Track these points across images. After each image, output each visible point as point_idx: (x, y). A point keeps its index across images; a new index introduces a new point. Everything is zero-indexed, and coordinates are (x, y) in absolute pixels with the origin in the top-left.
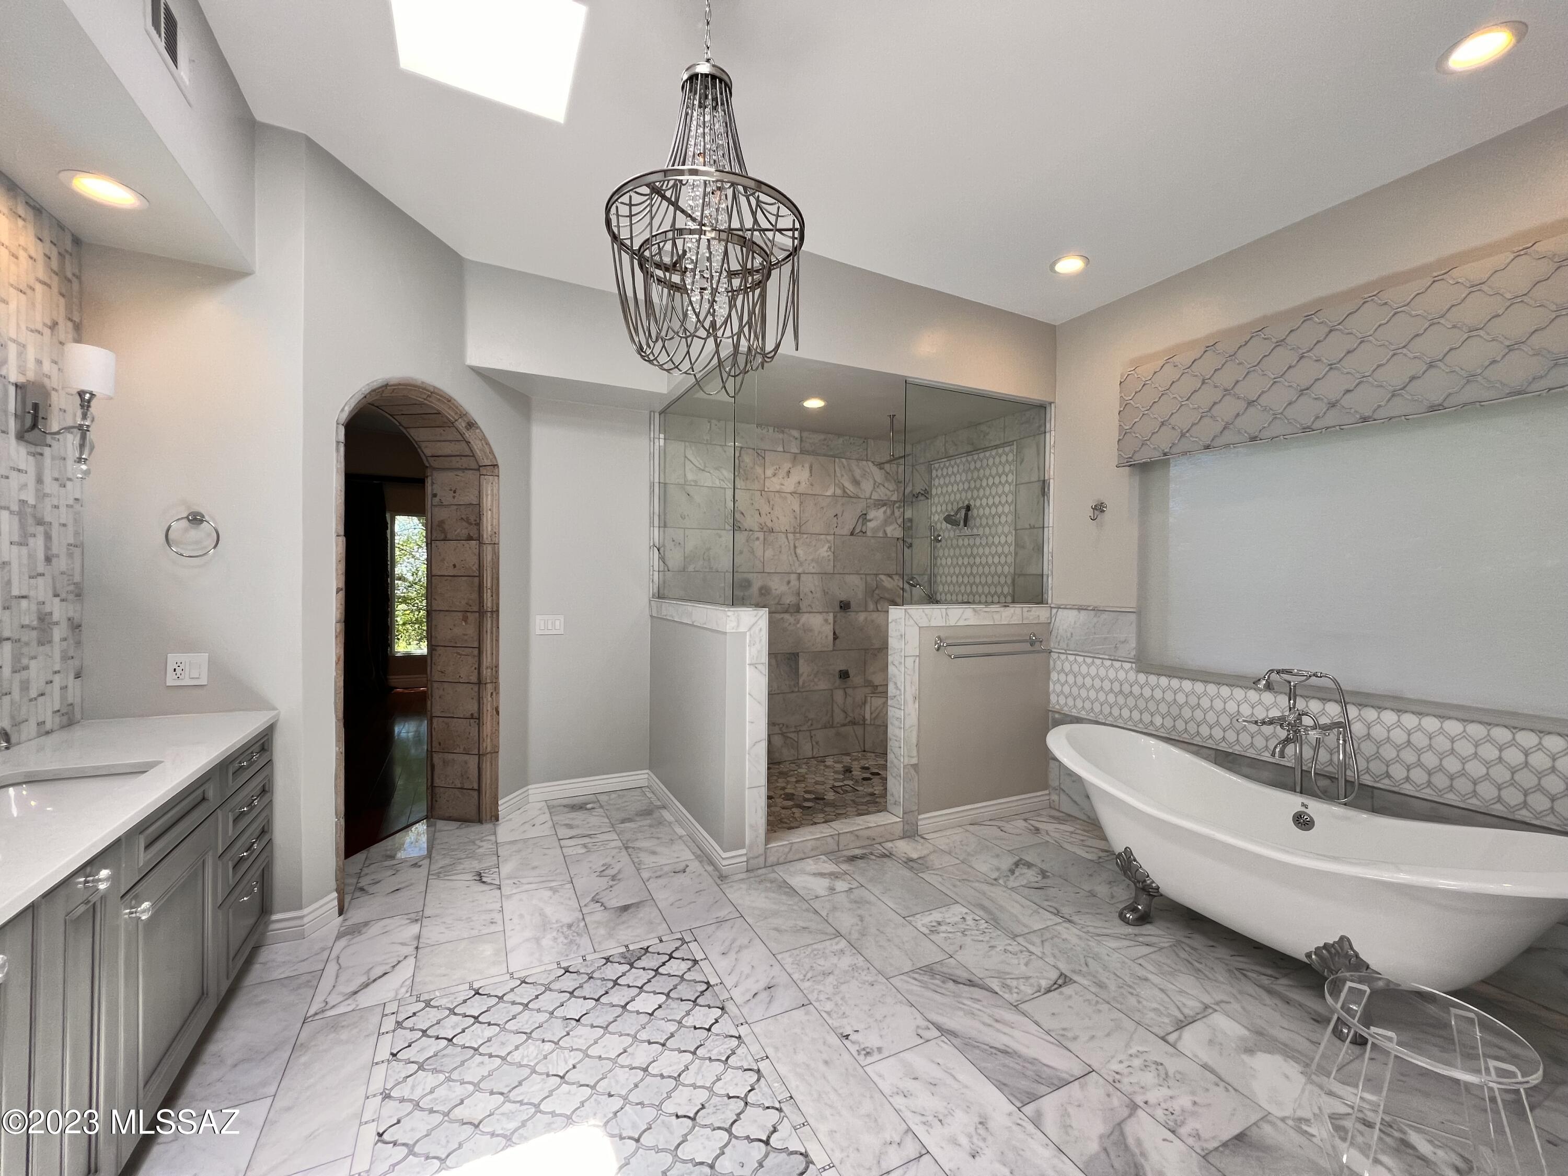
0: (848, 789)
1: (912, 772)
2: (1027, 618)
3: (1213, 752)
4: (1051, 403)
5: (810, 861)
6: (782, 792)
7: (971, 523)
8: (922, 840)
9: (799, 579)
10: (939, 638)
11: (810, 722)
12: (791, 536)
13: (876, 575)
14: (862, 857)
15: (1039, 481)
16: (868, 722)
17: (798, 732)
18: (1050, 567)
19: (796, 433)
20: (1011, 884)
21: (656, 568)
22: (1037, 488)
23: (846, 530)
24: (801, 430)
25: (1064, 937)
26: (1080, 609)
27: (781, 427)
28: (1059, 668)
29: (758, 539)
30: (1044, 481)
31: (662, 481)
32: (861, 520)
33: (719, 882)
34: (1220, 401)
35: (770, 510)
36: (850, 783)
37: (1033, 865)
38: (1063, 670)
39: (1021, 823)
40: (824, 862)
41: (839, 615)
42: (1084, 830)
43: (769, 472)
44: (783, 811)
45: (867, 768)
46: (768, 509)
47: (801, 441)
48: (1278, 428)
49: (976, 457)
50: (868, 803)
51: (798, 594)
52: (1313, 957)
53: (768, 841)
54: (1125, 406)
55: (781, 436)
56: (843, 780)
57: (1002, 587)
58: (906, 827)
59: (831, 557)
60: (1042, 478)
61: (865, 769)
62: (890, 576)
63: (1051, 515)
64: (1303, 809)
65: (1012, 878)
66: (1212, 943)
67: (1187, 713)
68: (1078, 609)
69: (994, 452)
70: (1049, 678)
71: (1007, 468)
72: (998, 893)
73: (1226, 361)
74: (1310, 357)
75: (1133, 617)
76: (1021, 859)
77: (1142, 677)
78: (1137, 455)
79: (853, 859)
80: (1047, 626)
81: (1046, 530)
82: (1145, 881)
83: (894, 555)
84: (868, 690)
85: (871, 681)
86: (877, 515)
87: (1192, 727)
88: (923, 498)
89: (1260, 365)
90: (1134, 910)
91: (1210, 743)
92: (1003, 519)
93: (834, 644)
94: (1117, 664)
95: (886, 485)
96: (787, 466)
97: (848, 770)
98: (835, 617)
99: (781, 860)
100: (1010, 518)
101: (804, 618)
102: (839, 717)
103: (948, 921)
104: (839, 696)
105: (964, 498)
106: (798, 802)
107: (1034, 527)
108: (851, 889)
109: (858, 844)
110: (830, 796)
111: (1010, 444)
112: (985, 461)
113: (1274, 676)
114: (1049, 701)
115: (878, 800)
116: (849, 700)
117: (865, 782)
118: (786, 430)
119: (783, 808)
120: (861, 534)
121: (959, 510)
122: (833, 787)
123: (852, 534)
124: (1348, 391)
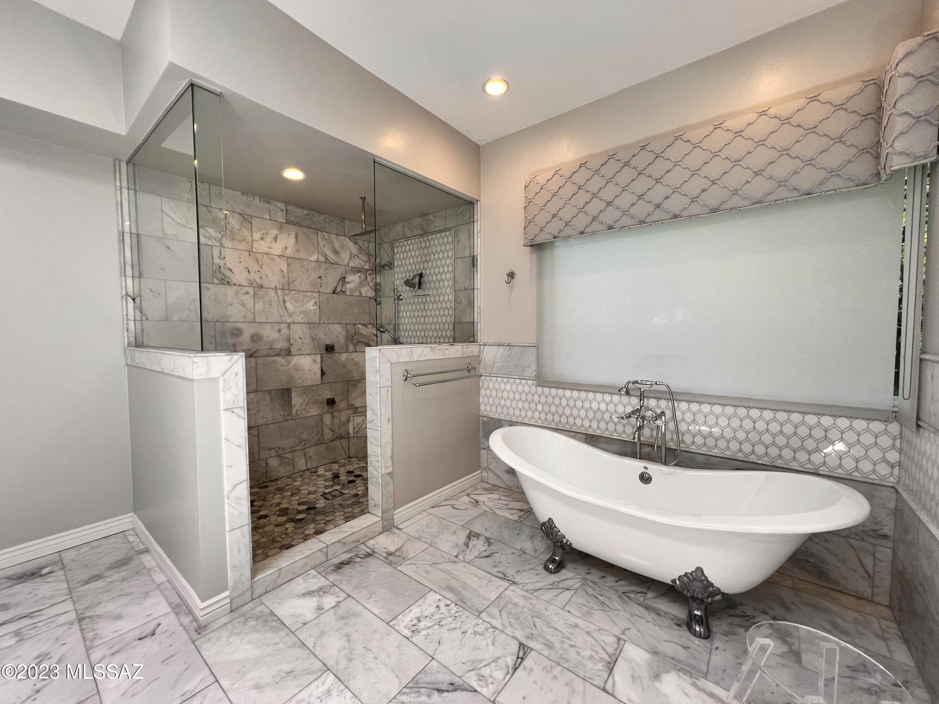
0: (337, 493)
1: (388, 478)
2: (466, 353)
3: (584, 436)
4: (477, 201)
5: (299, 580)
6: (278, 508)
7: (423, 286)
8: (397, 531)
9: (289, 327)
10: (406, 371)
11: (304, 442)
12: (280, 292)
13: (355, 324)
14: (348, 563)
15: (470, 256)
16: (351, 435)
17: (293, 452)
18: (479, 317)
19: (282, 206)
20: (469, 558)
21: (131, 317)
22: (468, 261)
23: (330, 289)
24: (287, 203)
25: (513, 601)
26: (499, 345)
27: (267, 198)
28: (486, 386)
29: (247, 293)
30: (474, 256)
31: (134, 231)
32: (341, 282)
33: (195, 636)
34: (590, 201)
35: (259, 269)
36: (338, 487)
37: (479, 535)
38: (488, 387)
39: (465, 499)
40: (314, 577)
41: (325, 356)
42: (505, 496)
43: (257, 236)
44: (277, 529)
45: (352, 472)
46: (257, 268)
47: (287, 213)
48: (626, 221)
49: (425, 238)
50: (353, 504)
51: (289, 340)
52: (678, 582)
53: (254, 573)
54: (528, 203)
55: (267, 206)
56: (332, 486)
57: (446, 331)
58: (385, 523)
59: (318, 310)
60: (472, 255)
61: (349, 472)
62: (365, 325)
63: (479, 281)
64: (645, 470)
65: (468, 551)
66: (603, 574)
67: (568, 411)
68: (498, 345)
69: (438, 235)
70: (479, 394)
71: (448, 247)
72: (460, 569)
73: (594, 174)
74: (645, 174)
75: (534, 349)
76: (471, 532)
77: (540, 390)
78: (537, 237)
79: (340, 566)
80: (478, 358)
81: (476, 291)
82: (563, 541)
83: (367, 310)
84: (351, 412)
85: (353, 405)
86: (354, 279)
87: (571, 420)
88: (388, 268)
89: (614, 178)
90: (553, 561)
91: (582, 430)
92: (446, 283)
93: (322, 379)
94: (524, 382)
95: (360, 257)
96: (274, 232)
97: (336, 476)
98: (322, 358)
99: (270, 588)
100: (451, 283)
101: (295, 360)
102: (328, 435)
103: (426, 614)
104: (327, 419)
105: (417, 268)
106: (292, 516)
107: (467, 289)
108: (339, 602)
109: (345, 549)
110: (321, 504)
111: (449, 229)
112: (432, 241)
113: (631, 386)
114: (480, 410)
115: (361, 500)
116: (336, 421)
117: (350, 485)
118: (272, 202)
119: (277, 526)
120: (341, 293)
121: (415, 277)
122: (324, 495)
123: (334, 292)
124: (667, 198)
